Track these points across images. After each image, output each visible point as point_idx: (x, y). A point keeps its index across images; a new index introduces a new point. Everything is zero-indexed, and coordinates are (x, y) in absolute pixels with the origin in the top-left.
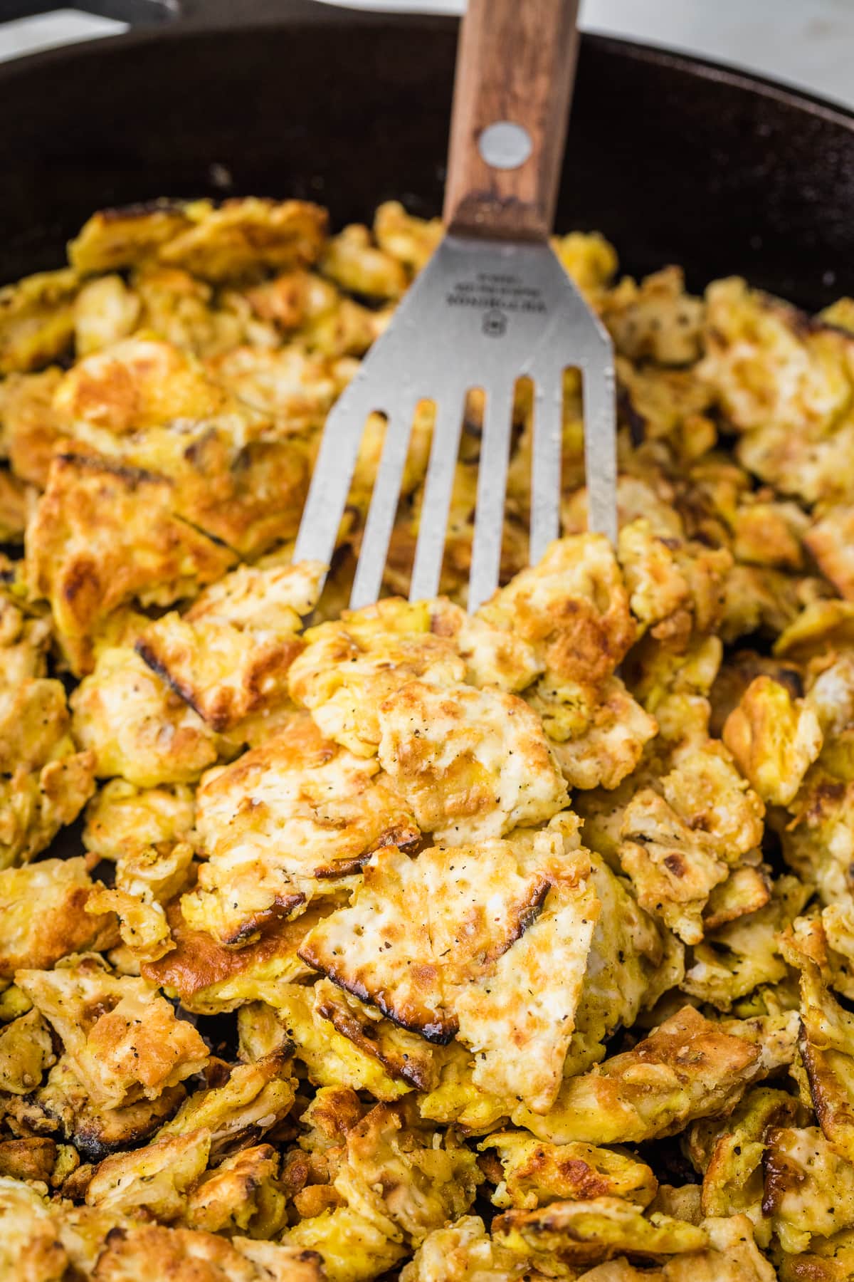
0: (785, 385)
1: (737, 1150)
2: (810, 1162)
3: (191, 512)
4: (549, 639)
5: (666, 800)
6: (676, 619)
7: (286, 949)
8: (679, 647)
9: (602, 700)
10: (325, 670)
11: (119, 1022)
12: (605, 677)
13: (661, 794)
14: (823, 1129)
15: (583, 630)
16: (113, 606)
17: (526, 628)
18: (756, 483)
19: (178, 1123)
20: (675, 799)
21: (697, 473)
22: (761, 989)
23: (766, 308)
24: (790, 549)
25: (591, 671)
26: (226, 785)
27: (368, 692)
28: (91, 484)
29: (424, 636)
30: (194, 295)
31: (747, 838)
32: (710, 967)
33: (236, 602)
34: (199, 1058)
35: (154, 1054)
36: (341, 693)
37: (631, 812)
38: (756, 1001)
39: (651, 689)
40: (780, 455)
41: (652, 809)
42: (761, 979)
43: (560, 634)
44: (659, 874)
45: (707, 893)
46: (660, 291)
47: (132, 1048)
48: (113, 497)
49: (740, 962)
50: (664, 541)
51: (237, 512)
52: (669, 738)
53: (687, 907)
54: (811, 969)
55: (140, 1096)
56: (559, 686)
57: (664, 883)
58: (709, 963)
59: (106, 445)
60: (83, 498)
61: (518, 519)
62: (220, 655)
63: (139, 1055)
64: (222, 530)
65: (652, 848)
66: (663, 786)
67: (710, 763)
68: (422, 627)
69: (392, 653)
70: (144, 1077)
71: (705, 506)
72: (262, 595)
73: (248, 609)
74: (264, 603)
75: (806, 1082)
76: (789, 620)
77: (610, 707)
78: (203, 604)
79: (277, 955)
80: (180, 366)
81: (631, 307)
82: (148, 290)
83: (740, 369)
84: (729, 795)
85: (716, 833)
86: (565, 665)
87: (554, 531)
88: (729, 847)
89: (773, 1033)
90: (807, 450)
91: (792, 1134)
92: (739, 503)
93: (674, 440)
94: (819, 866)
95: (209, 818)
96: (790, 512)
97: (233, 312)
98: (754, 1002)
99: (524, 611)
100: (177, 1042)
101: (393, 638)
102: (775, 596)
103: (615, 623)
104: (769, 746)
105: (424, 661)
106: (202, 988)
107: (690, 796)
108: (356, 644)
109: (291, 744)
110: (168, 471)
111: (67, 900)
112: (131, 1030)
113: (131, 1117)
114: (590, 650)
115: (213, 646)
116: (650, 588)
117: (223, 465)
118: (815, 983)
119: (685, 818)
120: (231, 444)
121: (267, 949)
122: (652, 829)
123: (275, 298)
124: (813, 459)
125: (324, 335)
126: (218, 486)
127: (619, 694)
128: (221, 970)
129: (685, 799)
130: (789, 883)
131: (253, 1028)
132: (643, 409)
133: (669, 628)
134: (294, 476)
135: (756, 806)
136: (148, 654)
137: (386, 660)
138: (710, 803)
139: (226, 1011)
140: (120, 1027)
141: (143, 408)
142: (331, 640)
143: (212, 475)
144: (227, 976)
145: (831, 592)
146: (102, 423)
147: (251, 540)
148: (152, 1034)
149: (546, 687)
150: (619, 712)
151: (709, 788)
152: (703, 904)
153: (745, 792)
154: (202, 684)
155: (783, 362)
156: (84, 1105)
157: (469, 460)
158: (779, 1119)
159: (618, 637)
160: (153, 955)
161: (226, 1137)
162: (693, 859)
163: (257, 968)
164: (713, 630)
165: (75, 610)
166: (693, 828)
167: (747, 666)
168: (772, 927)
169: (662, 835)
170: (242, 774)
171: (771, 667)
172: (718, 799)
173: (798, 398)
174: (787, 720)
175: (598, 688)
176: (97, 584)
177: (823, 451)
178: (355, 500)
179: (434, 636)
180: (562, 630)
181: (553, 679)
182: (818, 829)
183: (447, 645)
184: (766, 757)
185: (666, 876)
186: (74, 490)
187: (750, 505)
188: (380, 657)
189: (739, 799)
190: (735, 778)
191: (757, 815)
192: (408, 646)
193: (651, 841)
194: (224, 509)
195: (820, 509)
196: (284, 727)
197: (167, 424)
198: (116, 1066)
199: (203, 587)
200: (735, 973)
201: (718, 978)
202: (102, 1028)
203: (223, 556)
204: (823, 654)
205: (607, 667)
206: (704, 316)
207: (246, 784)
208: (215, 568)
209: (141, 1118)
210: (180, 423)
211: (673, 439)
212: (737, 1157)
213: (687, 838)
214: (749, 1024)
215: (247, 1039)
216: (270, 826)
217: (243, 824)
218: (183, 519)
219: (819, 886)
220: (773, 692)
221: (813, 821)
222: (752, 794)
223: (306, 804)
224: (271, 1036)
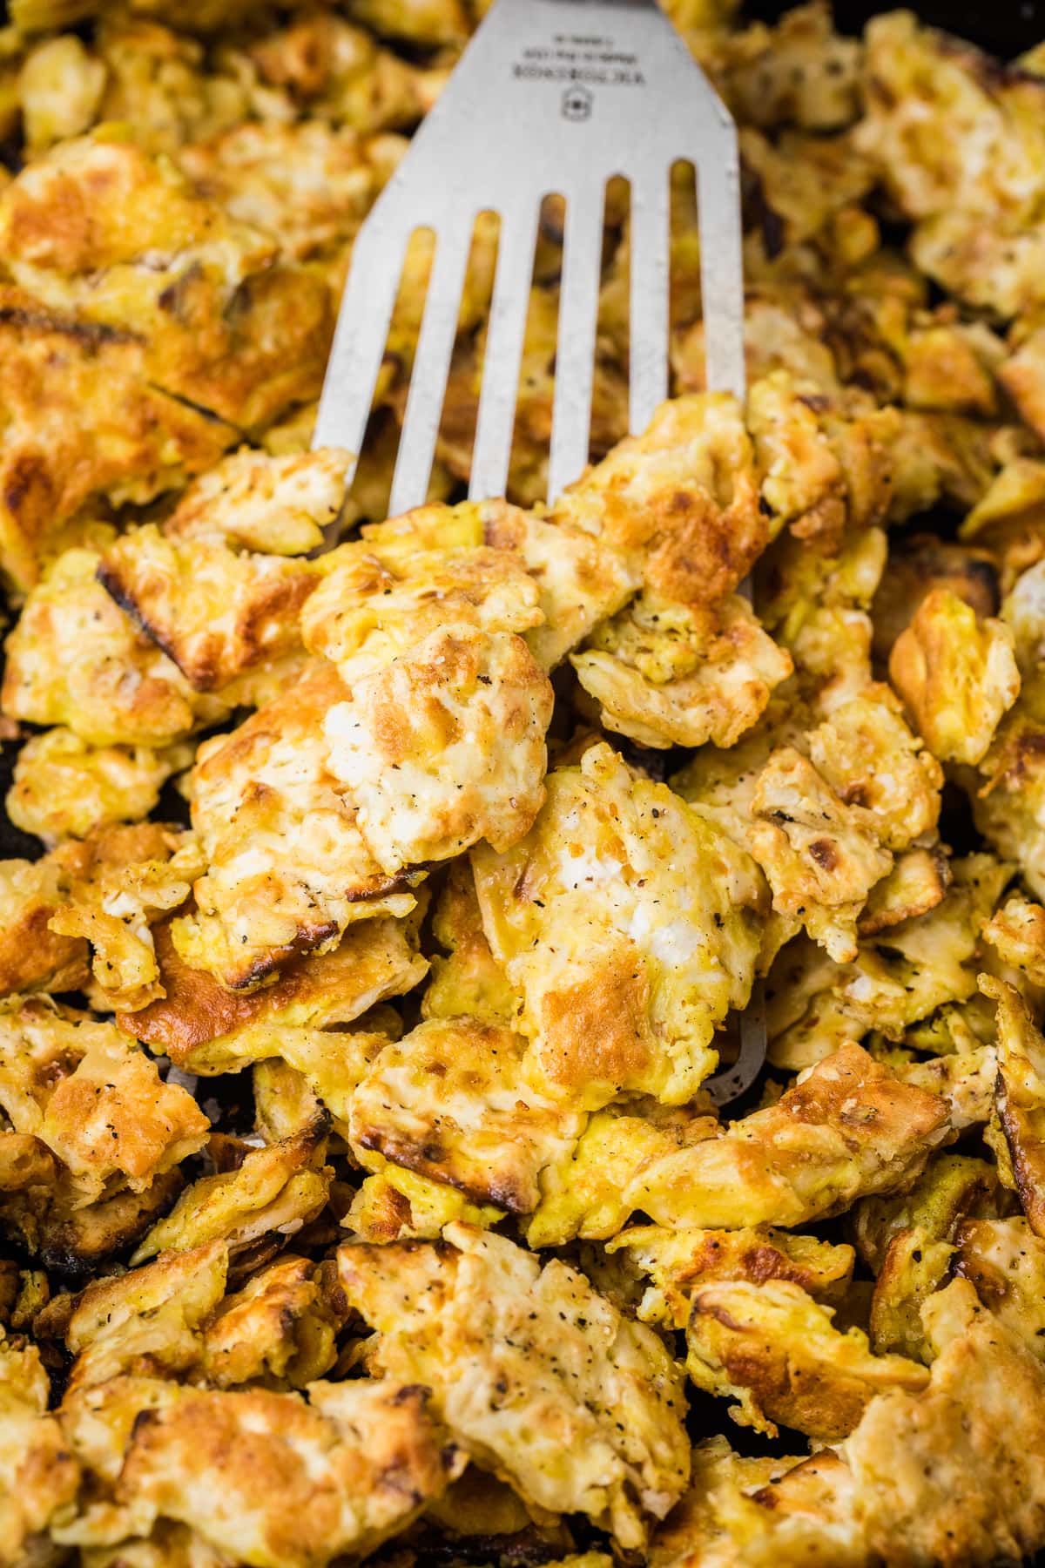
0: (971, 158)
1: (917, 1256)
2: (1013, 1264)
3: (172, 380)
4: (650, 544)
5: (812, 763)
6: (823, 510)
7: (309, 992)
8: (828, 548)
9: (719, 628)
10: (351, 609)
11: (86, 1089)
12: (725, 596)
13: (806, 755)
14: (1030, 1221)
15: (696, 533)
16: (72, 513)
17: (619, 531)
18: (935, 295)
19: (175, 1224)
20: (824, 762)
21: (854, 285)
22: (945, 1011)
23: (944, 52)
24: (979, 389)
25: (706, 588)
26: (226, 764)
27: (412, 632)
28: (35, 349)
29: (479, 551)
30: (180, 58)
31: (919, 817)
32: (876, 983)
33: (235, 502)
34: (197, 1133)
35: (139, 1133)
36: (375, 638)
37: (766, 781)
38: (937, 1026)
39: (793, 604)
40: (965, 253)
41: (794, 777)
42: (945, 997)
43: (665, 537)
44: (800, 864)
45: (865, 892)
46: (803, 30)
47: (109, 1126)
48: (66, 365)
49: (916, 974)
50: (804, 400)
51: (234, 374)
52: (816, 671)
53: (837, 912)
54: (1011, 1001)
55: (121, 1187)
56: (662, 610)
57: (808, 878)
58: (876, 977)
59: (53, 293)
60: (26, 372)
61: (613, 365)
62: (209, 586)
63: (120, 1136)
64: (214, 401)
65: (793, 830)
66: (809, 743)
67: (872, 713)
68: (473, 540)
69: (437, 578)
70: (129, 1164)
71: (865, 330)
72: (269, 495)
73: (247, 515)
74: (272, 505)
75: (1005, 1152)
76: (981, 489)
77: (731, 637)
78: (192, 502)
79: (297, 1000)
80: (149, 178)
81: (765, 55)
82: (116, 53)
83: (911, 135)
84: (896, 758)
85: (878, 809)
86: (670, 581)
87: (661, 388)
88: (896, 830)
89: (962, 1080)
90: (1003, 247)
91: (989, 1230)
92: (910, 326)
93: (824, 244)
94: (1023, 839)
95: (205, 813)
96: (979, 335)
97: (233, 75)
98: (935, 1027)
99: (616, 508)
100: (168, 1115)
101: (436, 557)
102: (960, 458)
103: (739, 523)
104: (949, 687)
105: (481, 584)
106: (197, 1045)
107: (844, 758)
108: (388, 571)
109: (307, 702)
110: (138, 326)
111: (22, 920)
112: (103, 1098)
113: (112, 1216)
114: (704, 559)
115: (201, 575)
116: (788, 467)
117: (211, 312)
118: (1016, 1018)
119: (837, 787)
120: (222, 282)
121: (284, 992)
122: (795, 805)
123: (288, 54)
124: (1010, 258)
125: (356, 102)
126: (208, 342)
127: (744, 619)
128: (223, 1020)
129: (837, 762)
130: (980, 864)
131: (272, 1091)
132: (781, 205)
133: (815, 522)
134: (310, 316)
135: (932, 774)
136: (113, 583)
137: (430, 587)
138: (870, 769)
139: (232, 1072)
140: (90, 1095)
141: (99, 241)
142: (353, 568)
143: (199, 327)
144: (231, 1028)
145: (1036, 448)
146: (45, 263)
147: (254, 411)
148: (133, 1105)
149: (645, 609)
150: (740, 644)
151: (870, 748)
152: (859, 908)
153: (917, 753)
154: (183, 627)
155: (967, 126)
156: (49, 1208)
157: (547, 280)
158: (972, 1205)
159: (744, 541)
160: (134, 1003)
161: (238, 1246)
162: (847, 845)
163: (271, 1016)
164: (877, 520)
165: (20, 523)
166: (848, 801)
167: (924, 556)
168: (958, 925)
169: (807, 812)
170: (246, 746)
171: (956, 560)
172: (881, 763)
173: (988, 176)
174: (973, 652)
175: (714, 611)
176: (48, 485)
177: (1023, 247)
178: (397, 344)
179: (490, 549)
180: (668, 533)
181: (654, 600)
182: (1021, 793)
183: (510, 560)
184: (946, 703)
185: (811, 869)
186: (12, 358)
187: (926, 328)
188: (422, 584)
189: (909, 763)
190: (905, 735)
191: (933, 787)
192: (457, 566)
193: (791, 820)
194: (217, 372)
195: (1019, 330)
196: (298, 676)
197: (133, 260)
198: (89, 1152)
199: (192, 477)
200: (909, 990)
201: (887, 997)
202: (64, 1098)
203: (218, 436)
204: (1026, 540)
205: (727, 582)
206: (861, 62)
207: (251, 762)
208: (207, 454)
209: (125, 1215)
210: (152, 257)
211: (822, 241)
212: (916, 1265)
213: (840, 817)
214: (930, 1068)
215: (265, 1106)
216: (285, 822)
217: (247, 820)
218: (163, 390)
219: (1022, 866)
220: (953, 612)
221: (1014, 784)
222: (927, 757)
223: (328, 789)
224: (297, 1101)
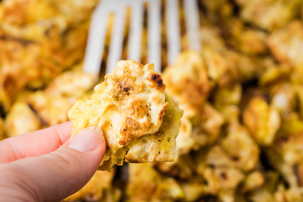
12: (202, 104)
28: (10, 46)
40: (255, 14)
59: (14, 31)
60: (8, 52)
61: (164, 46)
64: (58, 60)
93: (218, 12)
126: (56, 43)
136: (32, 108)
143: (54, 40)
145: (277, 62)
147: (69, 62)
175: (200, 108)
208: (56, 73)
